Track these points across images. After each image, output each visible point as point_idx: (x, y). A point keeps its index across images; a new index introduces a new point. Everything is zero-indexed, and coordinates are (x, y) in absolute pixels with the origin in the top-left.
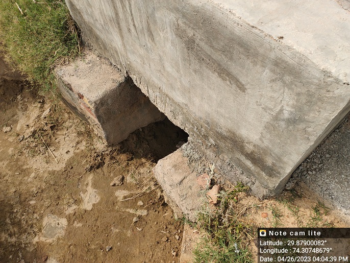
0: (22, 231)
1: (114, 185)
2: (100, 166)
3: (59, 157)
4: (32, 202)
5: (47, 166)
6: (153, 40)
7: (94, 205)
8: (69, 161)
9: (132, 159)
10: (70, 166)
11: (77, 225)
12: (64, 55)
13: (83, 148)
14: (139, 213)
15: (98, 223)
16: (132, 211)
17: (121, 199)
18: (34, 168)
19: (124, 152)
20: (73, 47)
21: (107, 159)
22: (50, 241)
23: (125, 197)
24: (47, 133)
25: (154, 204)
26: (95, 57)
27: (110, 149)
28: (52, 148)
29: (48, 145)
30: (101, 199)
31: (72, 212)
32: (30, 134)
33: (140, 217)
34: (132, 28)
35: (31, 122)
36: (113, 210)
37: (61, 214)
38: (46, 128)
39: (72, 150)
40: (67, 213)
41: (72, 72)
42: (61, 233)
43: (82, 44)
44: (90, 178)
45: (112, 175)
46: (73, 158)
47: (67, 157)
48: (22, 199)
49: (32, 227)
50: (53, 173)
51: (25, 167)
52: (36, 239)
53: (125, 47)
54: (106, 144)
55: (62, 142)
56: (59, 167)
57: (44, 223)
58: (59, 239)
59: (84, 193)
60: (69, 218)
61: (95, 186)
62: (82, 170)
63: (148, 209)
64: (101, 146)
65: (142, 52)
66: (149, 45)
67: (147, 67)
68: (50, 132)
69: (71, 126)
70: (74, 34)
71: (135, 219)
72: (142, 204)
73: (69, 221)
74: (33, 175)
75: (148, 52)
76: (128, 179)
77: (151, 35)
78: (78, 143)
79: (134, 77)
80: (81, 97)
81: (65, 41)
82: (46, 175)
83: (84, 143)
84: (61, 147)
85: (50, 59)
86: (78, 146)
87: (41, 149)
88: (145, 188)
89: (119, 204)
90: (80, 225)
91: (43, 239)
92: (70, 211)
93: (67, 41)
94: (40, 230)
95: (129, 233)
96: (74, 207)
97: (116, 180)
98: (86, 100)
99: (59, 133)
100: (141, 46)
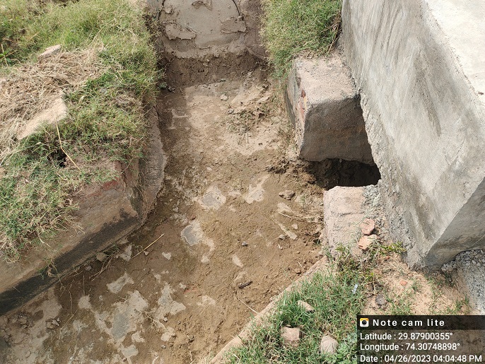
0: (189, 186)
1: (282, 196)
2: (280, 171)
3: (251, 144)
4: (209, 169)
5: (237, 146)
6: (396, 63)
7: (255, 201)
8: (257, 152)
9: (313, 183)
10: (255, 157)
11: (232, 209)
12: (312, 49)
13: (275, 148)
14: (288, 233)
15: (249, 219)
16: (283, 228)
17: (280, 211)
18: (226, 142)
19: (310, 173)
20: (325, 45)
21: (291, 169)
22: (204, 207)
23: (285, 213)
24: (254, 117)
25: (307, 235)
26: (340, 62)
27: (299, 162)
28: (250, 134)
29: (248, 129)
30: (264, 201)
31: (234, 196)
32: (240, 111)
33: (287, 237)
34: (385, 45)
35: (246, 102)
36: (268, 217)
37: (225, 191)
38: (255, 113)
39: (265, 144)
40: (230, 194)
41: (309, 69)
42: (216, 207)
43: (336, 45)
44: (266, 177)
45: (285, 186)
46: (261, 152)
47: (257, 148)
48: (204, 162)
49: (198, 187)
50: (238, 155)
51: (219, 137)
52: (195, 199)
53: (371, 61)
54: (298, 155)
55: (260, 133)
56: (246, 153)
57: (208, 191)
58: (212, 210)
59: (253, 187)
60: (229, 199)
61: (265, 186)
62: (263, 167)
63: (299, 236)
64: (292, 154)
65: (382, 71)
66: (391, 67)
67: (379, 89)
68: (257, 119)
69: (277, 123)
70: (334, 32)
71: (281, 236)
72: (296, 228)
73: (227, 201)
74: (222, 147)
75: (387, 74)
76: (298, 199)
77: (397, 58)
78: (274, 141)
79: (363, 96)
80: (303, 95)
81: (322, 35)
82: (232, 153)
83: (279, 144)
84: (258, 136)
85: (298, 47)
86: (273, 144)
87: (242, 129)
88: (308, 217)
89: (276, 214)
90: (234, 210)
91: (200, 202)
92: (233, 194)
93: (323, 36)
94: (202, 194)
95: (269, 244)
96: (238, 193)
97: (286, 194)
98: (305, 100)
99: (263, 123)
100: (384, 65)
